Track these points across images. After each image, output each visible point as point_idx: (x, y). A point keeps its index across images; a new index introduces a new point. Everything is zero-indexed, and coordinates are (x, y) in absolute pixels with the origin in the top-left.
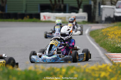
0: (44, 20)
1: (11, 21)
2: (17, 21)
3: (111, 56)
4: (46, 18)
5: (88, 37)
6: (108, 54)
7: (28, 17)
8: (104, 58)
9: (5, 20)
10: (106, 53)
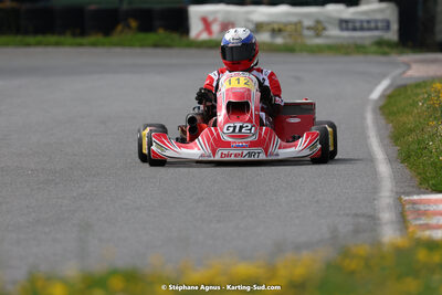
0: (204, 36)
1: (57, 44)
2: (81, 45)
3: (422, 207)
4: (215, 28)
5: (370, 118)
6: (415, 197)
7: (134, 24)
8: (387, 216)
9: (30, 39)
10: (409, 194)
